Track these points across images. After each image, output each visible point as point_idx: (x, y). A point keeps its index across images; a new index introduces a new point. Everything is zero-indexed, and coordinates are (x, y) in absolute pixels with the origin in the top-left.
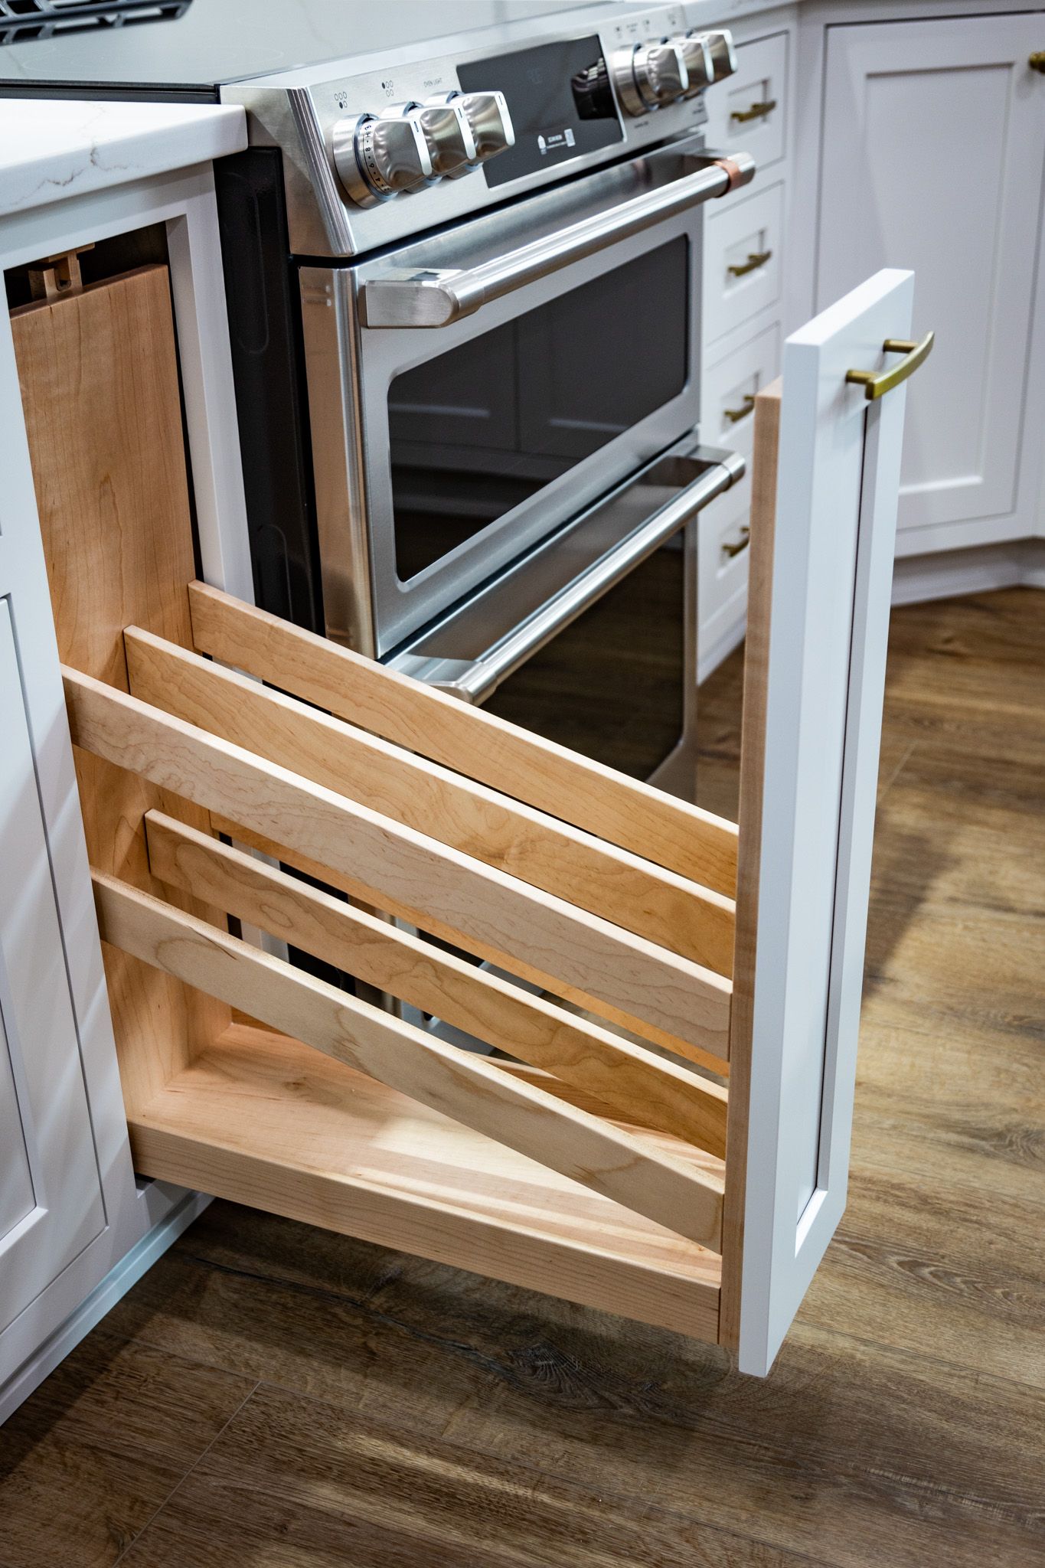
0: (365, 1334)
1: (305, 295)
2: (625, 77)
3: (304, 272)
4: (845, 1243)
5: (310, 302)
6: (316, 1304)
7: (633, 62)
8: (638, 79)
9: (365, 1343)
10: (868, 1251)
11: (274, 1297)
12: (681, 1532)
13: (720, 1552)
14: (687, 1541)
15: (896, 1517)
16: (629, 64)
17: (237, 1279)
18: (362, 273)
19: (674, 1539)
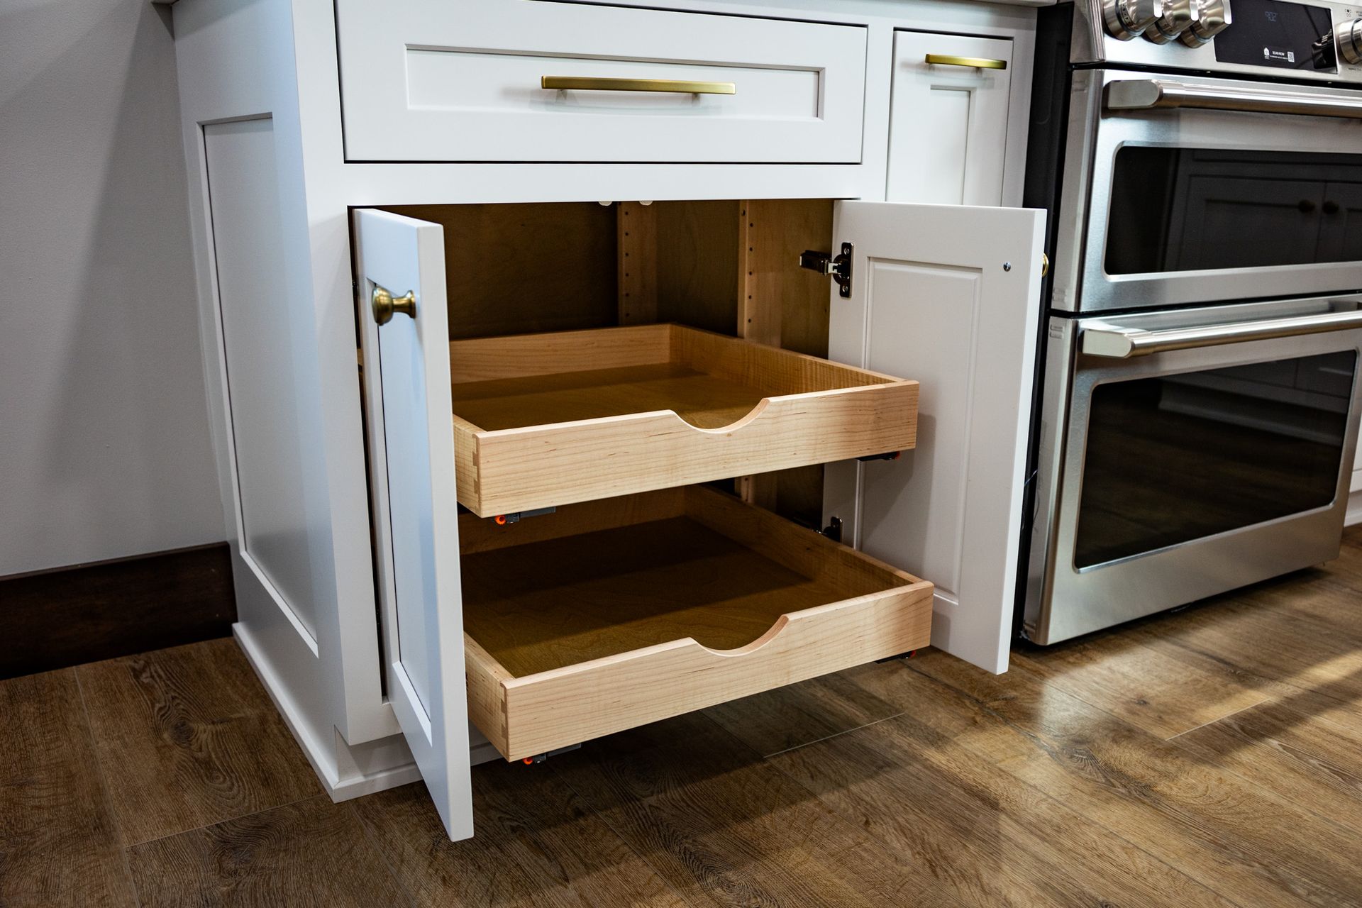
0: (976, 714)
1: (1074, 86)
2: (1346, 38)
3: (1076, 74)
4: (1329, 768)
5: (1076, 90)
6: (955, 695)
7: (1353, 28)
8: (1354, 39)
9: (974, 717)
10: (1344, 777)
11: (933, 686)
12: (1124, 848)
13: (1146, 864)
14: (1126, 853)
15: (1285, 893)
16: (1350, 29)
17: (916, 674)
18: (1110, 76)
19: (1117, 850)
